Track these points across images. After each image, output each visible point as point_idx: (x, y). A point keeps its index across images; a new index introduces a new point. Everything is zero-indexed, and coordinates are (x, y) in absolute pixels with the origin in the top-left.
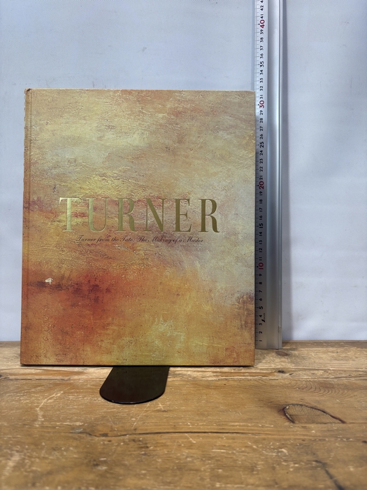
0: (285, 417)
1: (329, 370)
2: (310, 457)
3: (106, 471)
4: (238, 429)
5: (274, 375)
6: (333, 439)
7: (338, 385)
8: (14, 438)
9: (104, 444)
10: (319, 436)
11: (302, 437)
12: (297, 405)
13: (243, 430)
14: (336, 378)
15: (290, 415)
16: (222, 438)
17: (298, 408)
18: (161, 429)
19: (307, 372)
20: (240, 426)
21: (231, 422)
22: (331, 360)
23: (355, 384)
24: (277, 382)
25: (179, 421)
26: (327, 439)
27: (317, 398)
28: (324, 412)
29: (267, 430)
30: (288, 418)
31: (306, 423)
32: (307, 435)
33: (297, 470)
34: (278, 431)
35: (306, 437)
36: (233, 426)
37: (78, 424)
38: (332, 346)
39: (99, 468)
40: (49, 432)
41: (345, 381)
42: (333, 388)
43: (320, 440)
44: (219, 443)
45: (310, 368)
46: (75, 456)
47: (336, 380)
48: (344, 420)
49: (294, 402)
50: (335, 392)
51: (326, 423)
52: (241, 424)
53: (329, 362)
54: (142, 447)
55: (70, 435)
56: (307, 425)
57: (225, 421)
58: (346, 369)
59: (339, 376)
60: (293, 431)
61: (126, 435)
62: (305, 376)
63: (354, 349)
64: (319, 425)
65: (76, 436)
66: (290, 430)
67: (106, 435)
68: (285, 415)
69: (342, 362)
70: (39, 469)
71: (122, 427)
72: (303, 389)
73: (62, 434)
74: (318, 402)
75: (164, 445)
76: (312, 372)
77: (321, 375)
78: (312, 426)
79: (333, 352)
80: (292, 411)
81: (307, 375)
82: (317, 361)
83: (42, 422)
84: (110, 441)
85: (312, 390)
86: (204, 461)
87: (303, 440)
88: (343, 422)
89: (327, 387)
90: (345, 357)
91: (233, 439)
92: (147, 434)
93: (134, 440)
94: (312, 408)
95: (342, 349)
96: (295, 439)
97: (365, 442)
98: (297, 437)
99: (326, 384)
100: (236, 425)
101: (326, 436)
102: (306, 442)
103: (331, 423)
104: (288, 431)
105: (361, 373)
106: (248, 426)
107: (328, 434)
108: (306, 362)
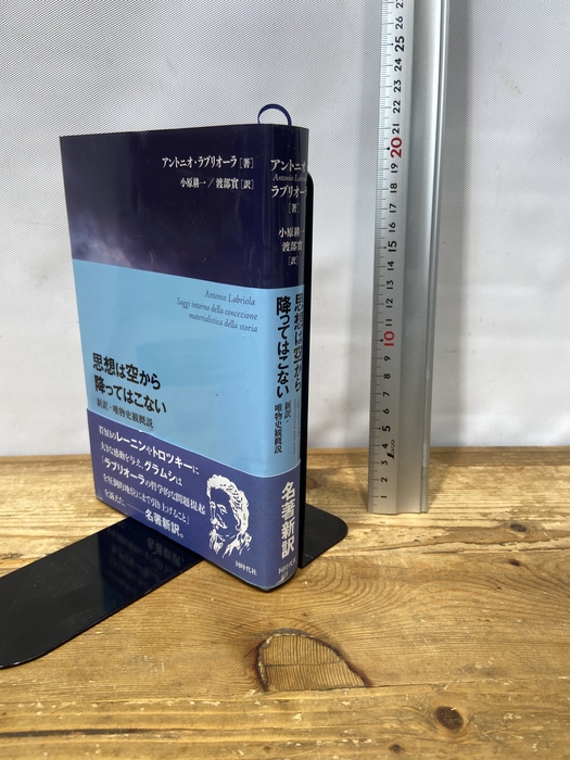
0: (251, 673)
4: (141, 719)
6: (331, 739)
7: (388, 568)
10: (307, 731)
11: (268, 739)
12: (291, 631)
13: (150, 719)
15: (266, 667)
16: (93, 750)
17: (289, 644)
20: (147, 706)
21: (140, 695)
23: (420, 563)
25: (23, 696)
26: (319, 742)
27: (336, 610)
28: (338, 652)
29: (202, 719)
30: (259, 677)
31: (292, 689)
32: (280, 731)
34: (225, 720)
35: (277, 738)
36: (133, 708)
41: (403, 558)
42: (376, 577)
43: (304, 744)
47: (385, 554)
48: (372, 678)
49: (283, 623)
50: (377, 588)
51: (331, 689)
52: (155, 700)
56: (291, 697)
57: (121, 695)
59: (396, 543)
60: (257, 719)
64: (317, 696)
66: (249, 713)
68: (256, 667)
72: (317, 582)
74: (335, 622)
77: (363, 542)
78: (301, 698)
80: (273, 654)
85: (334, 585)
87: (267, 749)
88: (368, 684)
89: (365, 577)
94: (317, 640)
96: (251, 745)
97: (396, 748)
98: (258, 739)
99: (366, 566)
100: (140, 707)
101: (317, 732)
102: (272, 755)
103: (343, 687)
104: (244, 718)
105: (439, 533)
106: (164, 707)
107: (325, 724)
108: (345, 504)
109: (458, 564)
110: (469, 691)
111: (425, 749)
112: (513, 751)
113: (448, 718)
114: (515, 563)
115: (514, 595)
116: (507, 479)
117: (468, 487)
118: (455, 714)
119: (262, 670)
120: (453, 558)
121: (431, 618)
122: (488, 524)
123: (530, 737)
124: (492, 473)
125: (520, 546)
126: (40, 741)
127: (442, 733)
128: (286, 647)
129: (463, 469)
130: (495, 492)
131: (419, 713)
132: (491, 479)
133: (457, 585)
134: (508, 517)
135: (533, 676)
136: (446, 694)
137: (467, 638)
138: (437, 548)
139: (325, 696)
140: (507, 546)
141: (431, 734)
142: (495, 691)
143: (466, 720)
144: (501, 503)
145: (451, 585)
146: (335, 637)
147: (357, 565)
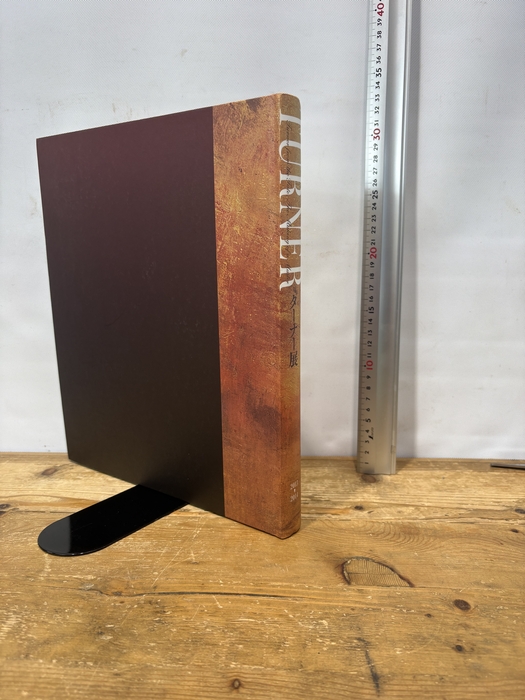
0: (341, 575)
1: (423, 506)
2: (353, 634)
3: (110, 642)
4: (280, 591)
5: (348, 514)
6: (390, 609)
7: (426, 529)
8: (13, 594)
9: (115, 606)
10: (375, 604)
11: (353, 605)
12: (363, 558)
13: (284, 592)
14: (426, 519)
15: (349, 574)
16: (255, 603)
17: (362, 563)
18: (185, 588)
19: (394, 510)
20: (281, 586)
21: (273, 581)
22: (430, 491)
23: (449, 528)
24: (348, 523)
25: (210, 577)
26: (382, 609)
27: (391, 550)
28: (392, 569)
29: (314, 594)
30: (345, 578)
31: (365, 585)
32: (360, 602)
33: (332, 649)
34: (327, 595)
35: (357, 605)
36: (274, 586)
37: (90, 577)
38: (441, 468)
39: (103, 637)
40: (54, 588)
41: (436, 524)
42: (417, 534)
43: (374, 609)
44: (250, 609)
45: (400, 502)
46: (79, 621)
47: (425, 522)
48: (414, 583)
49: (356, 554)
50: (418, 540)
51: (389, 586)
52: (285, 584)
53: (426, 493)
54: (158, 612)
55: (78, 592)
56: (365, 588)
57: (266, 580)
58: (445, 505)
59: (432, 516)
60: (345, 596)
61: (142, 594)
62: (387, 516)
63: (468, 472)
64: (380, 589)
65: (84, 594)
66: (341, 593)
67: (118, 594)
68: (342, 573)
69: (445, 494)
70: (35, 637)
71: (140, 583)
72: (378, 535)
73: (69, 591)
74: (390, 555)
75: (185, 610)
76: (399, 509)
77: (410, 514)
78: (371, 589)
79: (438, 478)
80: (352, 567)
81: (392, 514)
82: (412, 492)
83: (49, 573)
84: (122, 602)
85: (389, 537)
86: (225, 633)
87: (353, 609)
88: (411, 585)
89: (410, 533)
90: (453, 485)
91: (269, 604)
92: (168, 594)
93: (150, 602)
94: (379, 563)
95: (452, 473)
96: (343, 607)
97: (429, 615)
98: (347, 605)
99: (410, 528)
100: (278, 586)
101: (382, 605)
102: (356, 612)
103: (396, 586)
104: (338, 595)
105: (462, 512)
106: (291, 587)
107: (386, 602)
108: (397, 493)
109: (474, 530)
110: (476, 594)
111: (447, 618)
112: (501, 622)
113: (462, 605)
114: (516, 531)
115: (512, 549)
116: (517, 481)
117: (486, 485)
118: (466, 604)
119: (346, 575)
120: (472, 526)
121: (455, 556)
122: (499, 508)
123: (511, 617)
124: (505, 477)
125: (519, 521)
126: (226, 597)
127: (458, 612)
128: (360, 565)
129: (483, 474)
130: (506, 489)
131: (443, 601)
132: (504, 480)
133: (473, 541)
134: (514, 505)
135: (519, 590)
136: (460, 594)
137: (477, 568)
138: (460, 520)
139: (385, 589)
140: (511, 522)
141: (450, 611)
142: (492, 595)
143: (473, 607)
144: (510, 496)
145: (468, 540)
146: (390, 562)
147: (405, 527)
